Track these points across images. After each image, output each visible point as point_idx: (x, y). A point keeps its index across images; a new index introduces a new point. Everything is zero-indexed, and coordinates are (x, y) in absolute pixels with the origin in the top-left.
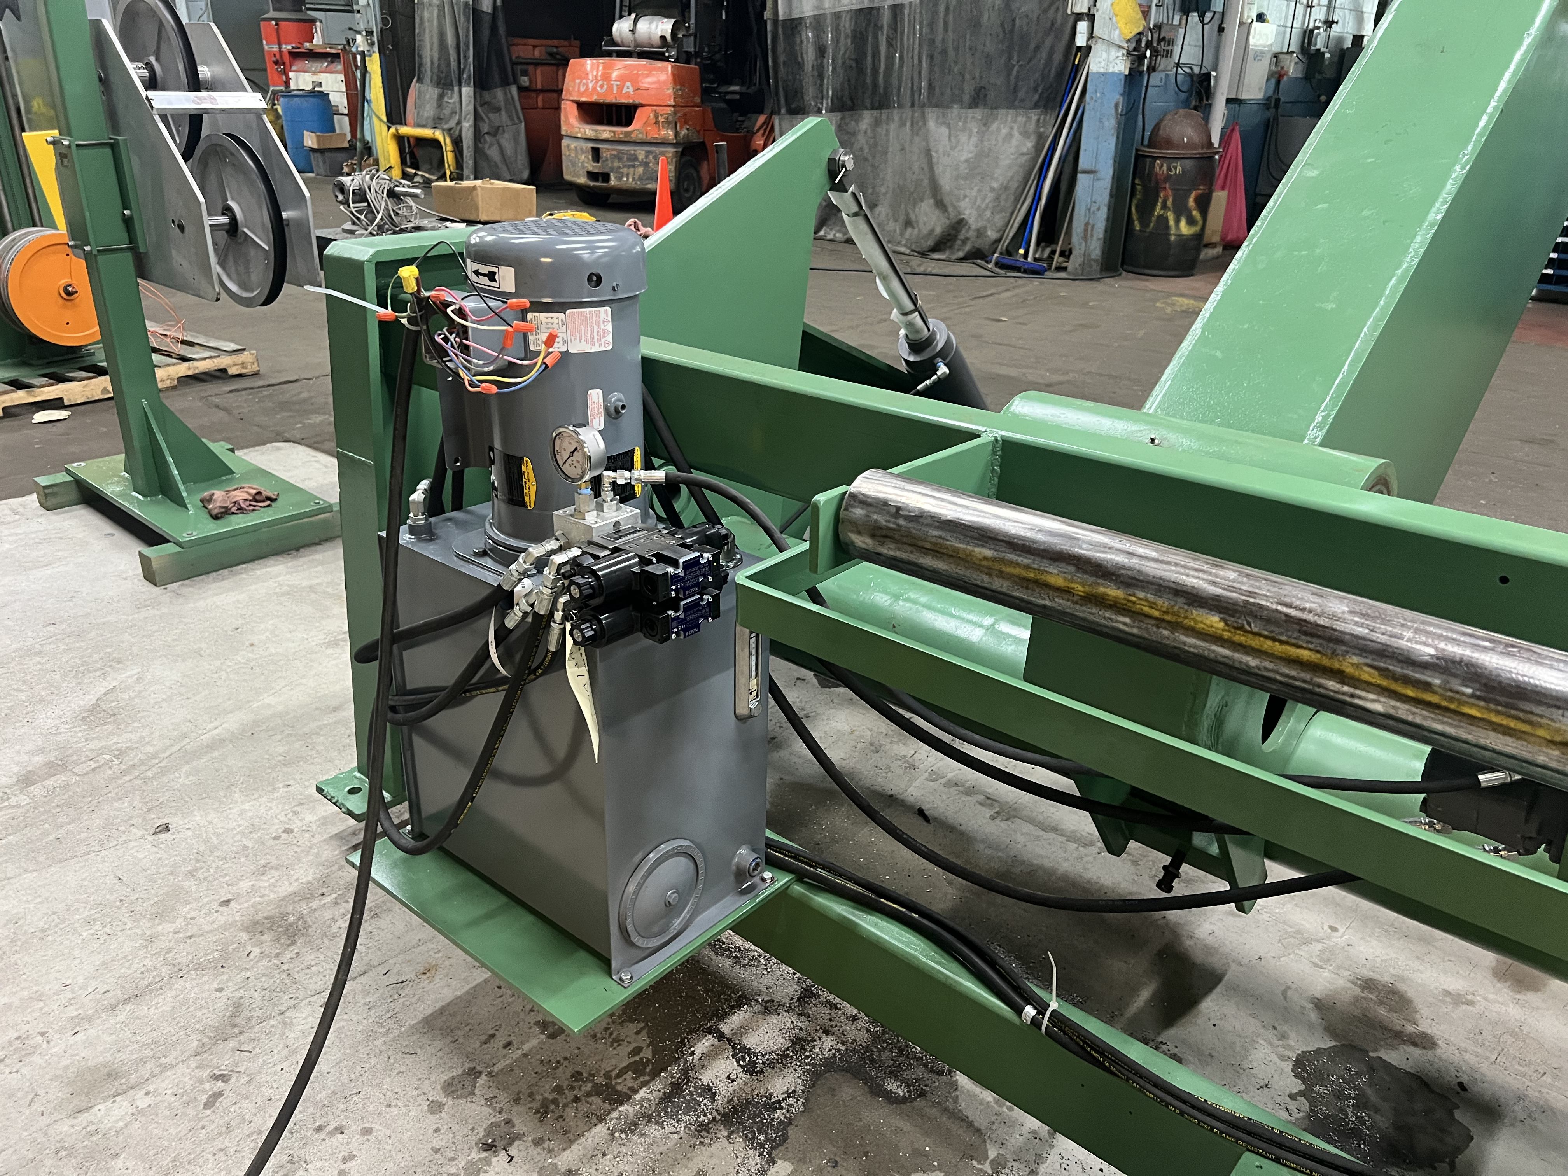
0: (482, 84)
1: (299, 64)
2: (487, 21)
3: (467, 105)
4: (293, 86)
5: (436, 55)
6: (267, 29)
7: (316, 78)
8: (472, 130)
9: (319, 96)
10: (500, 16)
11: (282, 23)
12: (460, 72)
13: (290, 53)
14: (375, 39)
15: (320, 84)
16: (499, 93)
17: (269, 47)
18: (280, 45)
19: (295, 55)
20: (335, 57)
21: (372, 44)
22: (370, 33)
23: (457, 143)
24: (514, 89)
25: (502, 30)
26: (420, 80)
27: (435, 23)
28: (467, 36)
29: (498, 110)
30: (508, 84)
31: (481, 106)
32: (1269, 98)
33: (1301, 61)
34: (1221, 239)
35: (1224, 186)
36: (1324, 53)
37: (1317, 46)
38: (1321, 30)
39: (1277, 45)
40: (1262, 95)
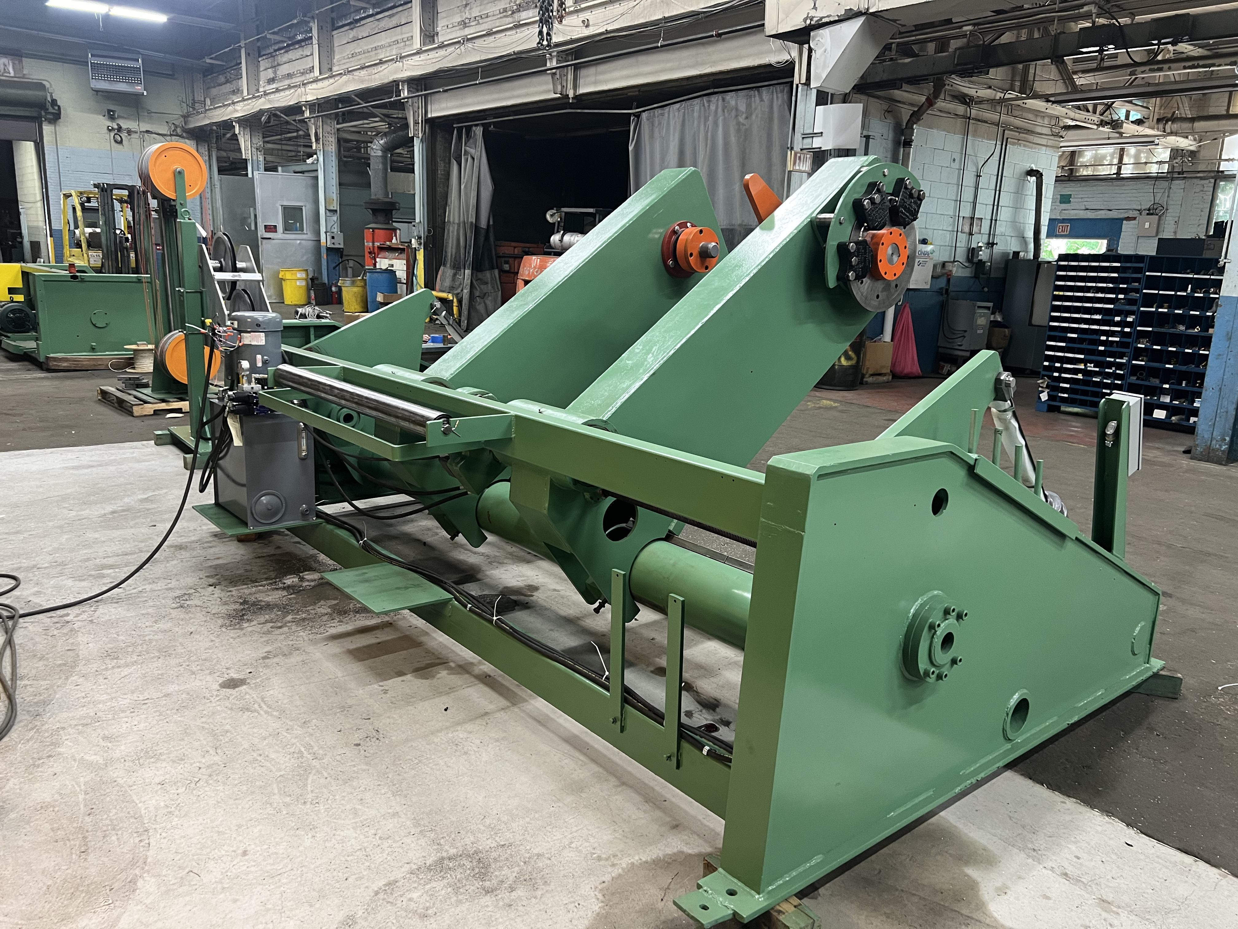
0: (477, 268)
1: (382, 254)
2: (483, 233)
3: (467, 280)
4: (378, 267)
5: (454, 251)
6: (368, 233)
7: (391, 262)
8: (468, 294)
9: (390, 273)
10: (492, 230)
11: (376, 231)
12: (465, 262)
13: (378, 247)
14: (422, 241)
15: (392, 266)
16: (488, 274)
17: (368, 244)
18: (373, 242)
19: (381, 249)
20: (403, 250)
21: (420, 244)
22: (420, 238)
23: (460, 302)
24: (496, 272)
25: (492, 239)
26: (445, 265)
27: (455, 233)
28: (471, 241)
29: (487, 283)
30: (493, 268)
31: (476, 280)
32: (941, 289)
33: (967, 267)
34: (891, 371)
35: (900, 340)
36: (985, 262)
37: (980, 258)
38: (983, 248)
39: (945, 257)
40: (928, 287)
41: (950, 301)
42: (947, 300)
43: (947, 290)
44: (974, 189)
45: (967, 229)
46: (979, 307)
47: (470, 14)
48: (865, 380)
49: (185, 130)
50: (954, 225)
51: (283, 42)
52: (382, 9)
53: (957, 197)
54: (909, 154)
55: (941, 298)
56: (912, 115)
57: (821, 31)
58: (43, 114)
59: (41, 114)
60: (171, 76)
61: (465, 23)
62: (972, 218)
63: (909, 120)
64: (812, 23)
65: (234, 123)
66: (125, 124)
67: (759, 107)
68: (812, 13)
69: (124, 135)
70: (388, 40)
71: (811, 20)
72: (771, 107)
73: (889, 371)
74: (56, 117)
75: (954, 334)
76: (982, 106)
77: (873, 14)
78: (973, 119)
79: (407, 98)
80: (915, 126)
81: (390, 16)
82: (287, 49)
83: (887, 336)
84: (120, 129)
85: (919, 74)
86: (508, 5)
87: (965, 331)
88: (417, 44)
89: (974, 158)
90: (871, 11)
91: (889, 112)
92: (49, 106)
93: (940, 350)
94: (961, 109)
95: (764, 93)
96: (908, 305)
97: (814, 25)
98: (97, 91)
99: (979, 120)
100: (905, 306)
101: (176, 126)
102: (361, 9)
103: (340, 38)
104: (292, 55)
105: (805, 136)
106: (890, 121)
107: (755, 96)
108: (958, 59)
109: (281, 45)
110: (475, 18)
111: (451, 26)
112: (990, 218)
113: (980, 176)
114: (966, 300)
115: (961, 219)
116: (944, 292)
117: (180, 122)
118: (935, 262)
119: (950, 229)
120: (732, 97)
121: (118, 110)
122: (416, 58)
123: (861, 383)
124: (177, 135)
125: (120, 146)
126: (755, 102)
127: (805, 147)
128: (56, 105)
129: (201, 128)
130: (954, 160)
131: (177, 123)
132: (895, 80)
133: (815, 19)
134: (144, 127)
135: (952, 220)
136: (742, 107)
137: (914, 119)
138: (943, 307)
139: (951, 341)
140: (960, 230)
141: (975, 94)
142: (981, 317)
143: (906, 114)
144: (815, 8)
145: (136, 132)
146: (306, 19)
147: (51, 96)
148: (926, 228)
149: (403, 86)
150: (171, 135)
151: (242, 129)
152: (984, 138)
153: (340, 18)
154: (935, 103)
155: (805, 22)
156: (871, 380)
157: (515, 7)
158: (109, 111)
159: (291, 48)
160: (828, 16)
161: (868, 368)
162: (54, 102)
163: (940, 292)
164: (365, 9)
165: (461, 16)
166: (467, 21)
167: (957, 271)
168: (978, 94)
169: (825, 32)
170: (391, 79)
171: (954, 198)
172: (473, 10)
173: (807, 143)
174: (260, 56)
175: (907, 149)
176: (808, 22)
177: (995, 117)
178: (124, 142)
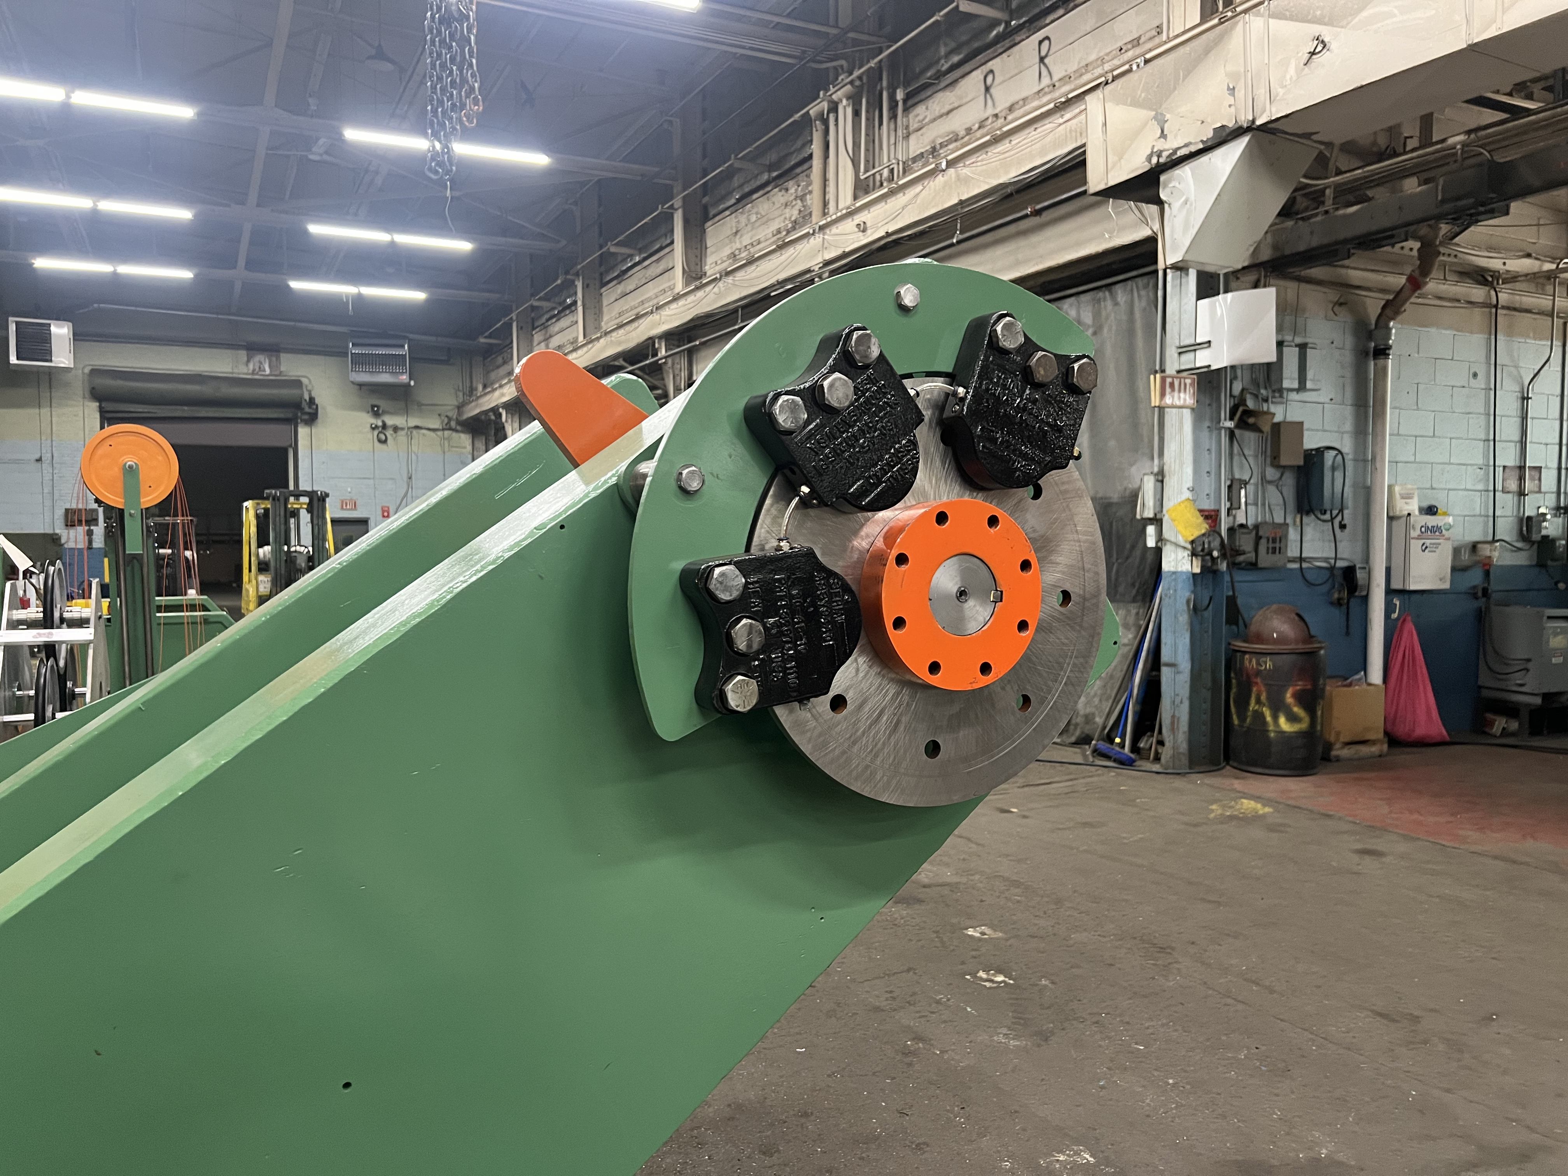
32: (1475, 587)
33: (1519, 549)
34: (1386, 733)
35: (1400, 679)
36: (1553, 541)
37: (1544, 532)
38: (1548, 517)
39: (1476, 535)
40: (1446, 585)
41: (1493, 608)
42: (1488, 608)
43: (1485, 592)
44: (1519, 420)
45: (1513, 485)
46: (1549, 618)
47: (741, 242)
48: (1334, 753)
49: (459, 423)
50: (1488, 480)
51: (553, 309)
52: (649, 253)
53: (1489, 434)
54: (1385, 369)
55: (1476, 604)
56: (1384, 307)
57: (1178, 172)
58: (299, 414)
59: (297, 414)
60: (446, 362)
61: (735, 256)
62: (1522, 468)
63: (1380, 315)
64: (1162, 160)
65: (501, 410)
66: (390, 421)
67: (1113, 315)
68: (1160, 145)
69: (389, 433)
70: (656, 291)
71: (1159, 156)
72: (1131, 312)
73: (1381, 735)
74: (312, 418)
75: (1507, 664)
76: (1518, 286)
77: (1264, 128)
78: (1503, 307)
79: (666, 357)
80: (1392, 324)
81: (658, 261)
82: (558, 317)
83: (1376, 674)
84: (384, 426)
85: (1374, 228)
86: (783, 224)
87: (1529, 660)
88: (679, 287)
89: (1512, 369)
90: (1259, 122)
91: (1341, 304)
92: (304, 405)
93: (1485, 693)
94: (1478, 293)
95: (1119, 292)
96: (1409, 618)
97: (1165, 164)
98: (361, 385)
99: (1515, 309)
100: (1404, 620)
101: (450, 419)
102: (627, 258)
103: (609, 295)
104: (564, 322)
105: (1183, 350)
106: (1345, 317)
107: (1105, 299)
108: (1442, 192)
109: (552, 313)
110: (746, 247)
111: (719, 262)
112: (1555, 465)
113: (1528, 398)
114: (1525, 605)
115: (1499, 471)
116: (1480, 594)
117: (453, 414)
118: (1456, 544)
119: (1480, 487)
120: (1071, 305)
121: (383, 404)
122: (674, 306)
123: (1326, 758)
124: (450, 429)
125: (383, 446)
126: (1105, 307)
127: (1183, 368)
128: (314, 403)
129: (476, 419)
130: (1475, 375)
131: (450, 414)
132: (1337, 243)
133: (1165, 154)
134: (413, 422)
135: (1482, 472)
136: (1087, 317)
137: (1388, 312)
138: (1481, 617)
139: (1504, 677)
140: (1499, 486)
141: (1502, 267)
142: (1556, 634)
143: (1373, 306)
144: (1163, 135)
145: (402, 429)
146: (569, 277)
147: (310, 394)
148: (1432, 488)
149: (660, 344)
150: (443, 430)
151: (510, 416)
152: (1528, 337)
153: (607, 271)
154: (1426, 283)
155: (1150, 161)
156: (1345, 753)
157: (790, 225)
158: (373, 406)
159: (563, 314)
160: (1186, 145)
161: (1338, 734)
162: (312, 401)
163: (1473, 594)
164: (631, 256)
165: (731, 248)
166: (737, 252)
167: (1500, 556)
168: (1507, 267)
169: (1185, 172)
170: (645, 337)
171: (1483, 437)
172: (744, 237)
173: (1187, 361)
174: (534, 329)
175: (1381, 362)
176: (1154, 160)
177: (1544, 302)
178: (389, 441)
